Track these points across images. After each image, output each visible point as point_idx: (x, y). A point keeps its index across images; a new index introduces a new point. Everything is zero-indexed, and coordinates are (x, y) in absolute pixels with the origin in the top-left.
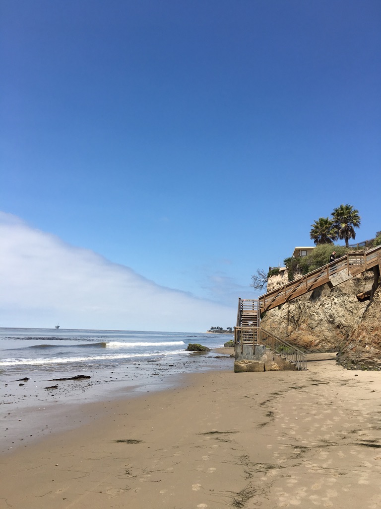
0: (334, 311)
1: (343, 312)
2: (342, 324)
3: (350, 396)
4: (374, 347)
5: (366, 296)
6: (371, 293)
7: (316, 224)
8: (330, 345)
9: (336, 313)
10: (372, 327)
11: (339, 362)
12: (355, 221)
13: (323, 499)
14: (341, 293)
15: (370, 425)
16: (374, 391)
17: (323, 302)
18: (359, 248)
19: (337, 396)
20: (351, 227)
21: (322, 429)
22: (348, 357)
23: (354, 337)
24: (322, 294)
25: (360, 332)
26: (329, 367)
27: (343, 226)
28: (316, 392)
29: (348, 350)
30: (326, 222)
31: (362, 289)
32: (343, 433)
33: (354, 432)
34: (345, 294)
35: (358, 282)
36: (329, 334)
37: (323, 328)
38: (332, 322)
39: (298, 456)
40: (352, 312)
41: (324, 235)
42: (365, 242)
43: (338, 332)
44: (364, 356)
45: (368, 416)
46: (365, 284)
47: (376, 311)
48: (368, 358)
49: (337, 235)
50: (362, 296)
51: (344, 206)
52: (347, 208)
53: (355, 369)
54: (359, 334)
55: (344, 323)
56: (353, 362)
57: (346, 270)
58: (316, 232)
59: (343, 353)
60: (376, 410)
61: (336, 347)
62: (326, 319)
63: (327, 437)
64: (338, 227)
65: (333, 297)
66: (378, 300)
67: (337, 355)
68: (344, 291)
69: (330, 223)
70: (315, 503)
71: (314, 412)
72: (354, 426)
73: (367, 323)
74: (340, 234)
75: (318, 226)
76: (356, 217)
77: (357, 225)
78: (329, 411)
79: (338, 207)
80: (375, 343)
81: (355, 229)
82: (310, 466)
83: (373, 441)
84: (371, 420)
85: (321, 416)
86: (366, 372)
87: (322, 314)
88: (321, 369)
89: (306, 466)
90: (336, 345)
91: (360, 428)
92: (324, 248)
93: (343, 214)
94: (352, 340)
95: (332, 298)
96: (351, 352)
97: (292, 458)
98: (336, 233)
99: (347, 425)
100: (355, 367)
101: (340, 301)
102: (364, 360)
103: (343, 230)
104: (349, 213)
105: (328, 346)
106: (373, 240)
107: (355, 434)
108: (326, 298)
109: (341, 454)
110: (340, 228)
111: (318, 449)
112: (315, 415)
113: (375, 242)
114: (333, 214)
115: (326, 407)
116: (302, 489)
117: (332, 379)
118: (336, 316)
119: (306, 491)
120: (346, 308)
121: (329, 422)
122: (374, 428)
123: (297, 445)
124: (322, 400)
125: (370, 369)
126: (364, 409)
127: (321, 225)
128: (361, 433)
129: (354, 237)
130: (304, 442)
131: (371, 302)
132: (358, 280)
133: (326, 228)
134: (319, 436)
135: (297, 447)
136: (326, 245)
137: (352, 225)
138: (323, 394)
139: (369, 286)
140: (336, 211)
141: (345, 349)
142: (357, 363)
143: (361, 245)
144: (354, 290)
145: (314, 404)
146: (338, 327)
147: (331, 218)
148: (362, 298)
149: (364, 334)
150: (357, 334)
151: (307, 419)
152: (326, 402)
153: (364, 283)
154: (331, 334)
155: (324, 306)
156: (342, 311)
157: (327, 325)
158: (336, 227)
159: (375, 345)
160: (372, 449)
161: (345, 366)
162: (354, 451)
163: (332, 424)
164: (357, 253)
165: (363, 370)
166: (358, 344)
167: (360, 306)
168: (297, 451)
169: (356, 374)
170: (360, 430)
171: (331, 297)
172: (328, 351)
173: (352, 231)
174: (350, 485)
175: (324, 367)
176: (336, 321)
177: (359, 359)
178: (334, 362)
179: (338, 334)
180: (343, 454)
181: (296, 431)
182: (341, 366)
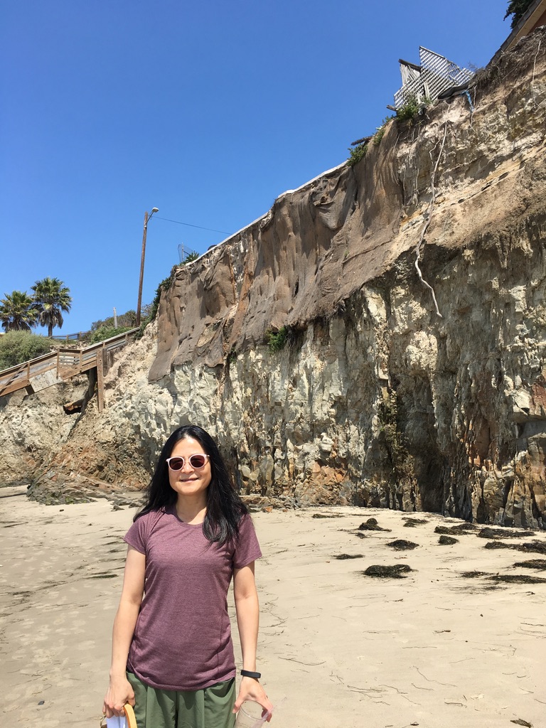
0: (25, 427)
1: (39, 429)
2: (35, 445)
3: (63, 533)
4: (82, 474)
5: (76, 407)
6: (84, 403)
7: (6, 299)
8: (14, 475)
9: (28, 430)
10: (81, 448)
11: (31, 496)
12: (64, 303)
13: (72, 629)
14: (39, 402)
15: (98, 559)
16: (90, 525)
17: (10, 414)
18: (69, 342)
19: (45, 535)
20: (58, 310)
21: (40, 571)
22: (46, 489)
23: (55, 462)
24: (10, 403)
25: (65, 455)
26: (18, 505)
27: (47, 307)
28: (15, 534)
29: (46, 480)
30: (23, 298)
31: (68, 397)
32: (67, 571)
33: (80, 568)
34: (44, 403)
35: (64, 387)
36: (13, 461)
37: (7, 452)
38: (21, 444)
39: (22, 601)
40: (51, 429)
41: (18, 318)
42: (78, 335)
43: (28, 457)
44: (69, 486)
45: (92, 551)
46: (73, 391)
47: (87, 426)
48: (75, 487)
49: (37, 319)
50: (70, 407)
51: (50, 281)
52: (55, 283)
53: (57, 504)
54: (63, 458)
55: (38, 443)
56: (53, 495)
57: (54, 371)
58: (7, 311)
59: (39, 484)
60: (99, 543)
61: (22, 478)
62: (12, 438)
63: (50, 578)
64: (38, 307)
65: (26, 408)
66: (91, 413)
67: (28, 488)
68: (42, 400)
69: (29, 301)
70: (65, 634)
71: (22, 556)
72: (78, 563)
73: (75, 443)
74: (42, 318)
75: (11, 303)
76: (65, 297)
77: (67, 309)
78: (41, 553)
79: (41, 280)
80: (83, 468)
81: (64, 314)
82: (41, 606)
83: (105, 573)
84: (96, 554)
85: (32, 559)
86: (71, 505)
87: (6, 431)
88: (8, 507)
89: (37, 607)
90: (23, 476)
91: (87, 563)
92: (18, 336)
93: (48, 290)
94: (53, 466)
95: (24, 409)
96: (50, 483)
97: (15, 604)
98: (36, 316)
99: (70, 563)
100: (57, 501)
101: (36, 413)
102: (69, 491)
103: (46, 313)
104: (57, 290)
105: (11, 477)
106: (89, 333)
107: (82, 570)
108: (16, 408)
109: (73, 590)
110: (42, 309)
111: (44, 590)
112: (25, 559)
113: (93, 337)
114: (34, 288)
115: (35, 549)
116: (44, 627)
117: (30, 518)
118: (27, 434)
119: (49, 628)
120: (43, 423)
121: (46, 563)
122: (103, 561)
123: (16, 591)
124: (26, 542)
125: (77, 502)
126: (85, 544)
127: (15, 301)
128: (89, 567)
129: (60, 325)
130: (23, 588)
131: (82, 415)
132: (65, 385)
133: (23, 307)
134: (40, 579)
135: (17, 593)
136: (22, 332)
137: (60, 308)
138: (26, 535)
139: (78, 394)
140: (39, 284)
141: (42, 479)
142: (59, 495)
143: (71, 338)
144: (57, 398)
145: (18, 547)
146: (29, 449)
147: (31, 294)
148: (70, 409)
149: (70, 457)
150: (61, 458)
151: (16, 565)
152: (34, 544)
153: (71, 390)
154: (17, 460)
155: (10, 419)
156: (37, 426)
157: (12, 447)
158: (37, 307)
159: (83, 471)
160: (107, 580)
161: (42, 501)
162: (88, 584)
163: (50, 565)
164: (67, 348)
165: (68, 503)
166: (61, 470)
167: (63, 421)
168: (20, 597)
169: (62, 509)
170: (88, 565)
171: (23, 407)
172: (11, 484)
173: (59, 316)
174: (96, 613)
175: (12, 504)
176: (26, 441)
177: (63, 490)
178: (25, 498)
179: (28, 460)
180: (76, 590)
181: (6, 578)
182: (35, 502)
